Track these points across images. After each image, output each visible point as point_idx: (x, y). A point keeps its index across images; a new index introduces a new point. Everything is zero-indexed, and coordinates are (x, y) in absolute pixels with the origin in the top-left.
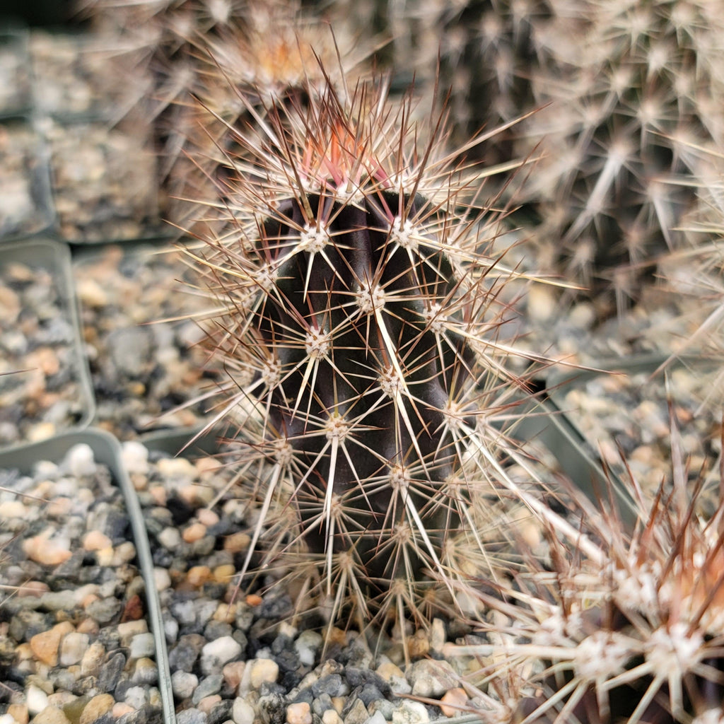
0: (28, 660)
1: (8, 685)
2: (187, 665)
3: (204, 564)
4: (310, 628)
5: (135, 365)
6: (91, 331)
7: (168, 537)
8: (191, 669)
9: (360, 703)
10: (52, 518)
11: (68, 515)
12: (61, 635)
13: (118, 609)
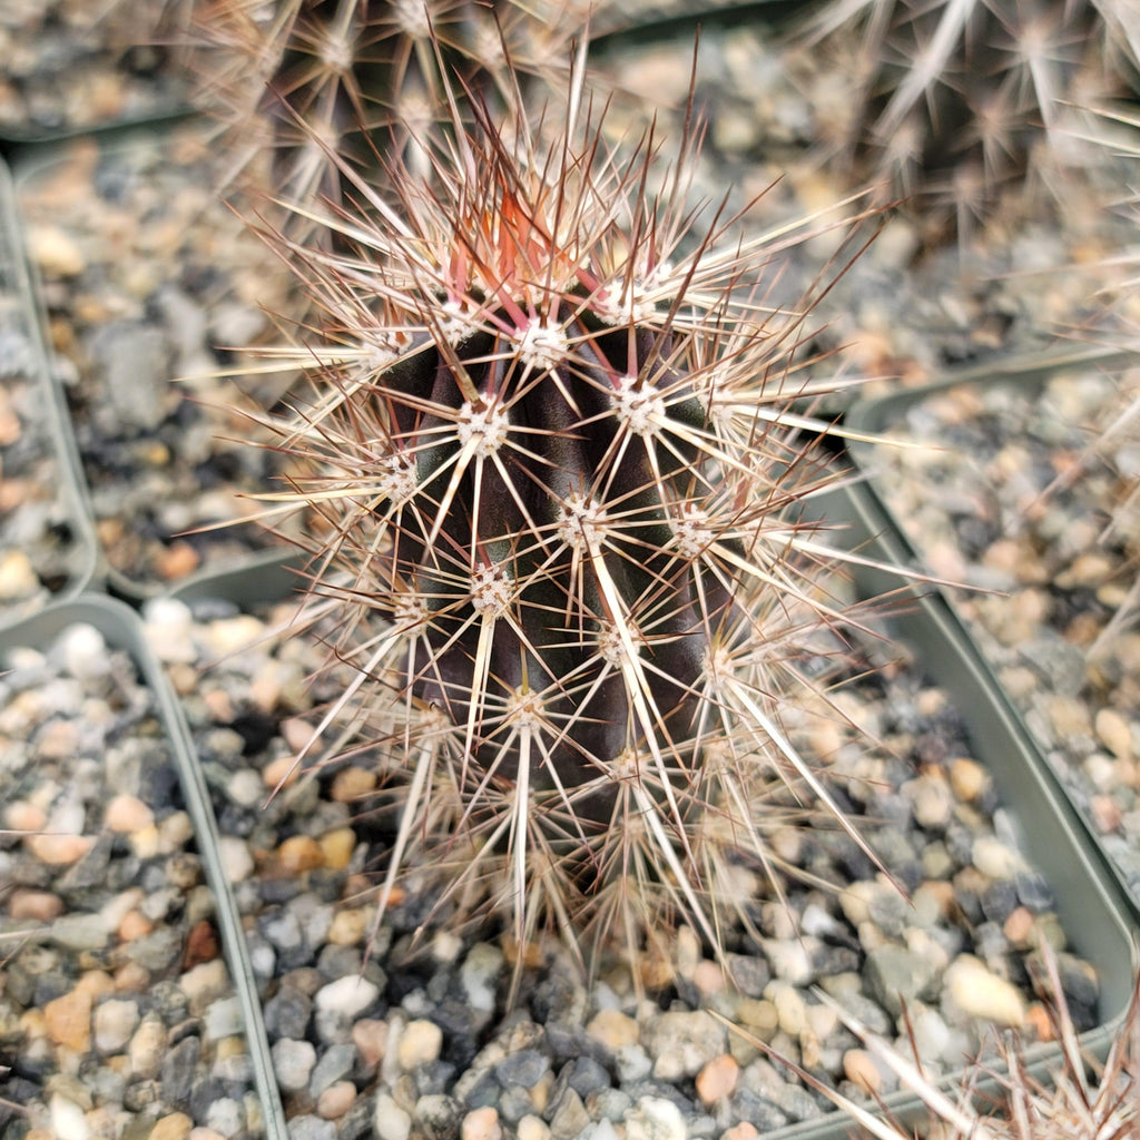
0: (43, 1039)
1: (18, 1086)
2: (296, 1028)
3: (304, 833)
4: (484, 940)
5: (146, 406)
6: (61, 330)
7: (242, 788)
8: (302, 1034)
9: (575, 1099)
10: (49, 761)
11: (71, 757)
12: (93, 999)
13: (179, 947)
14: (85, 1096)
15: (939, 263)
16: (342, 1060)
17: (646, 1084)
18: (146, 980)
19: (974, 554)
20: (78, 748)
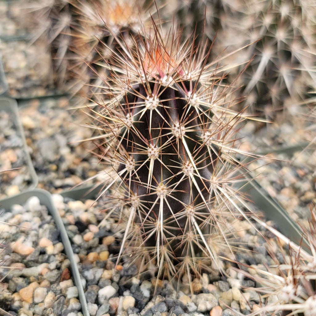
0: (18, 300)
1: (10, 313)
2: (92, 300)
3: (94, 252)
4: (146, 280)
5: (52, 157)
6: (30, 140)
7: (77, 239)
8: (94, 302)
10: (23, 232)
11: (30, 230)
12: (34, 289)
13: (59, 275)
14: (31, 313)
16: (106, 308)
17: (195, 312)
18: (49, 284)
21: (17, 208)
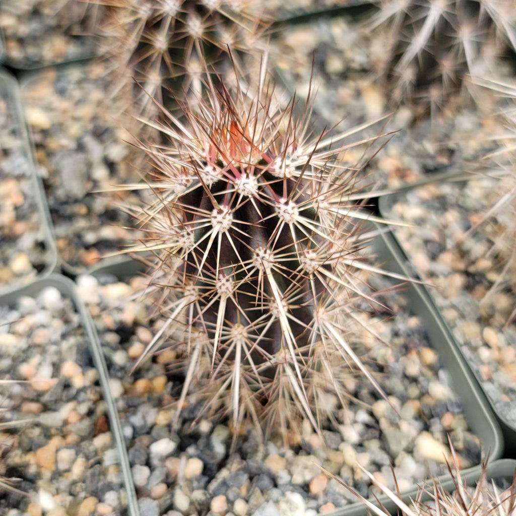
0: (35, 464)
2: (142, 460)
3: (146, 377)
4: (221, 424)
5: (78, 189)
6: (40, 154)
7: (119, 358)
8: (144, 462)
9: (258, 492)
10: (38, 346)
11: (47, 344)
12: (57, 448)
13: (93, 426)
14: (53, 490)
15: (422, 125)
16: (161, 474)
17: (288, 486)
18: (79, 440)
19: (434, 257)
20: (50, 340)
21: (26, 303)
